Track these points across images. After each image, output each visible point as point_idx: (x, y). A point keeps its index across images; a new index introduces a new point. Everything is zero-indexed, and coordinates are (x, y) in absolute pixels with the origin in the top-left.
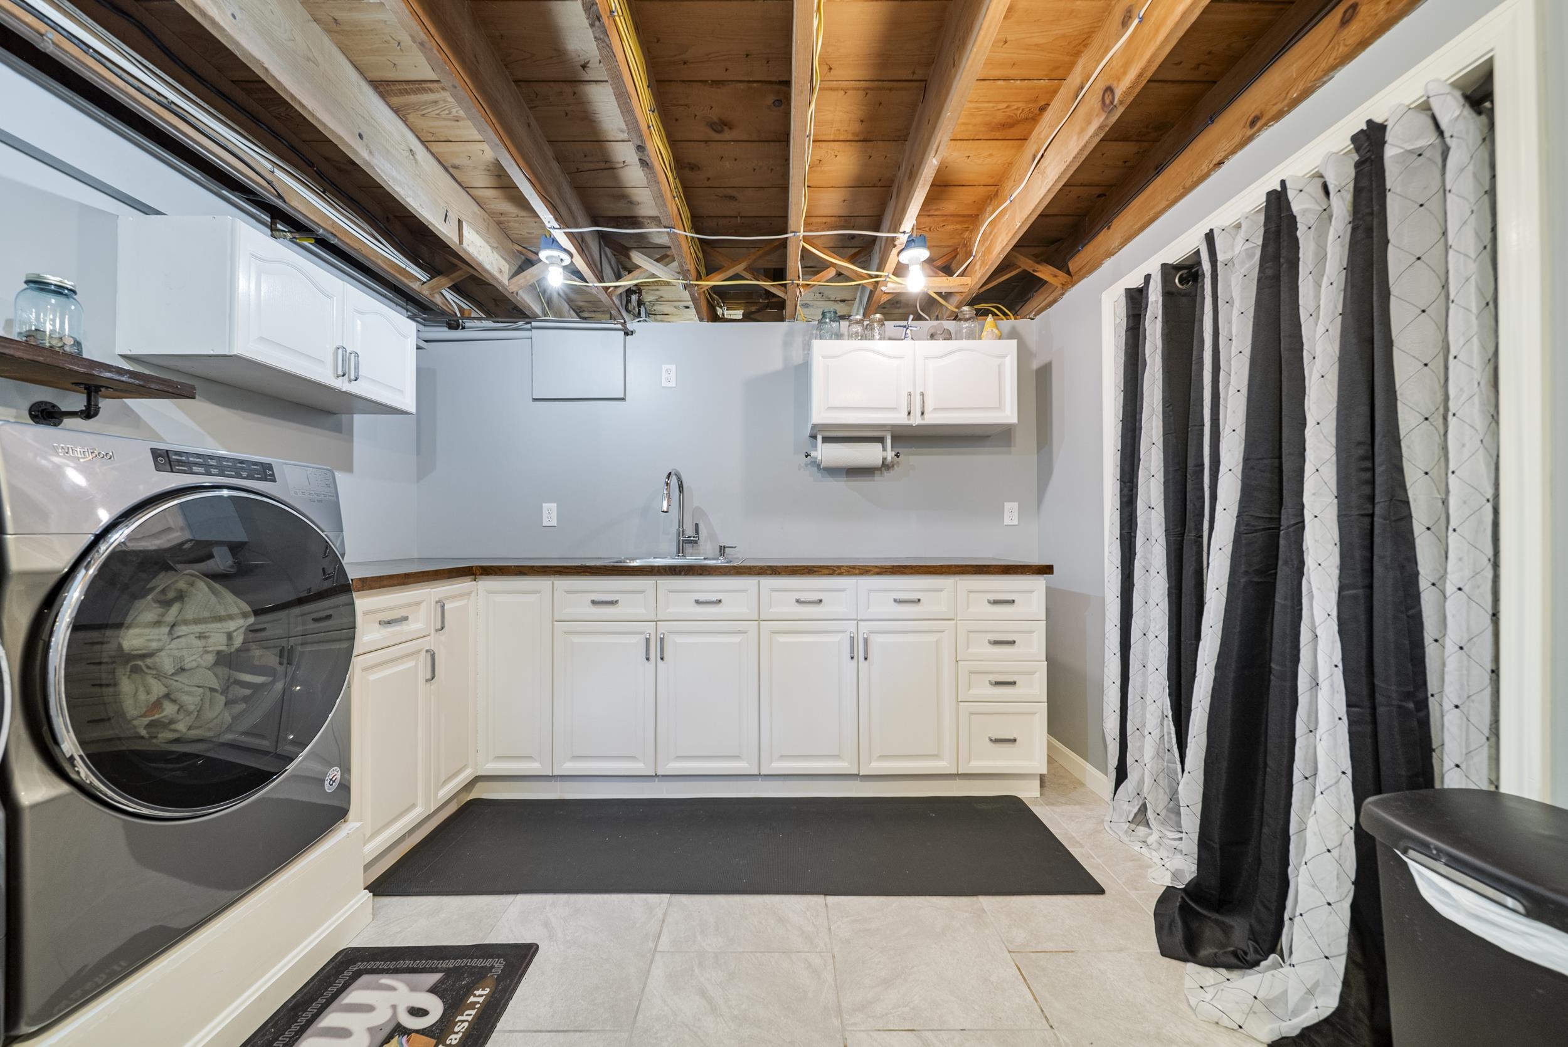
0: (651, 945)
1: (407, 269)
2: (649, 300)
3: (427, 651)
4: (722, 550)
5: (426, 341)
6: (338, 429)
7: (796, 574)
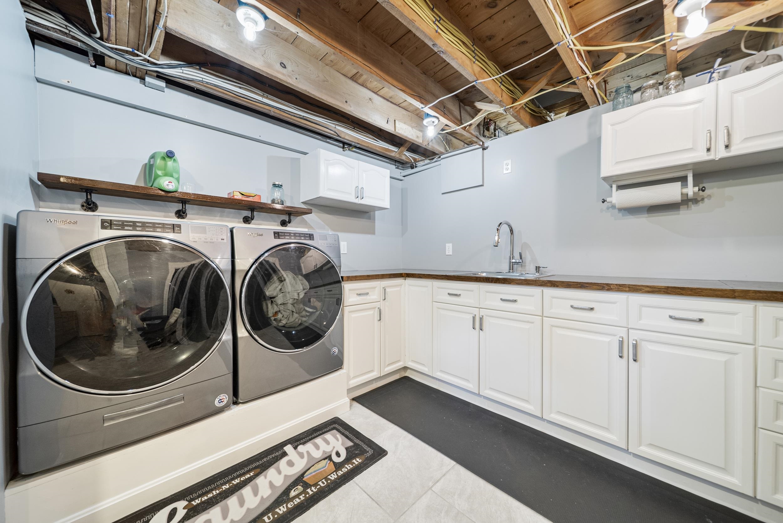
0: (431, 484)
1: (389, 148)
2: (503, 126)
3: (378, 308)
4: (538, 269)
5: (404, 176)
6: (369, 218)
7: (570, 287)
